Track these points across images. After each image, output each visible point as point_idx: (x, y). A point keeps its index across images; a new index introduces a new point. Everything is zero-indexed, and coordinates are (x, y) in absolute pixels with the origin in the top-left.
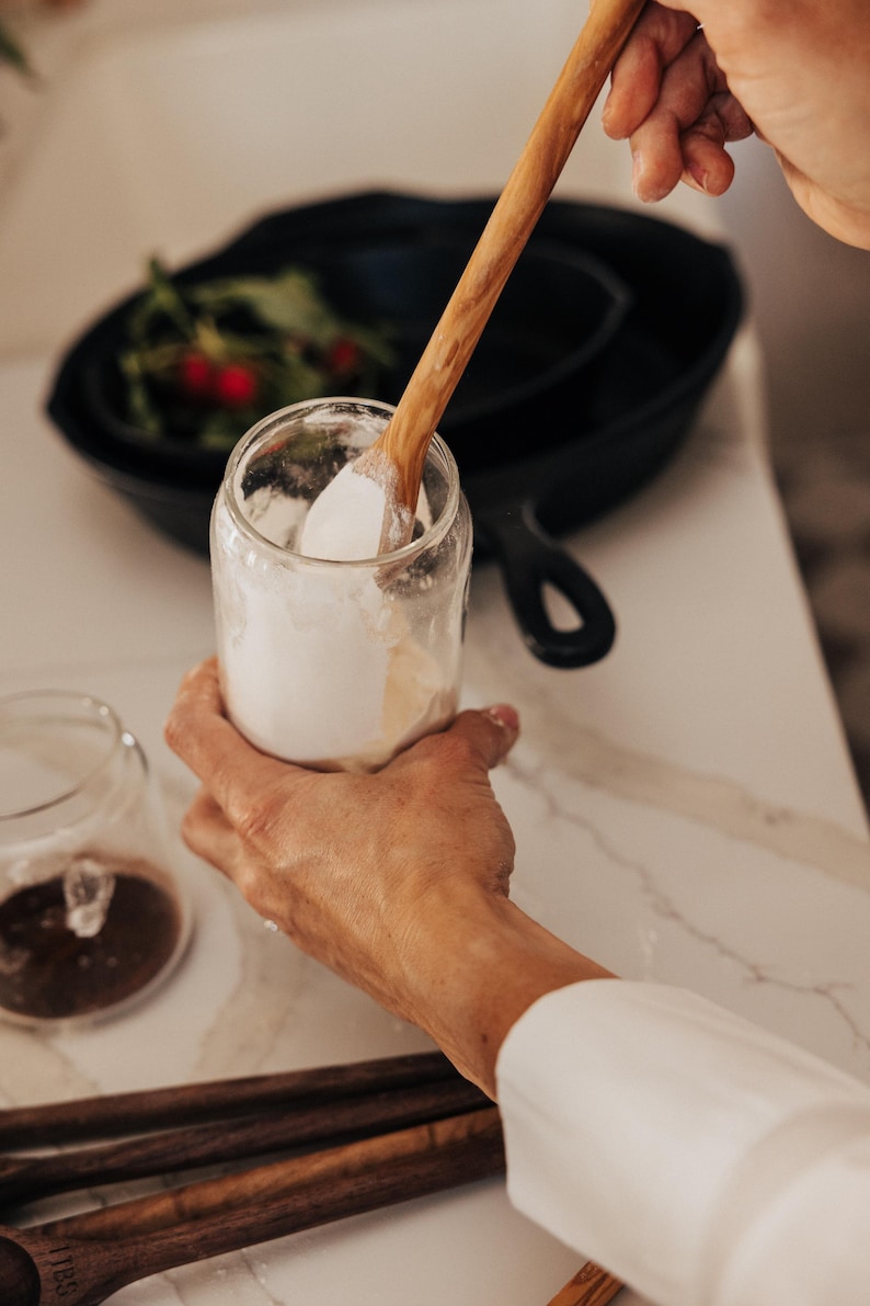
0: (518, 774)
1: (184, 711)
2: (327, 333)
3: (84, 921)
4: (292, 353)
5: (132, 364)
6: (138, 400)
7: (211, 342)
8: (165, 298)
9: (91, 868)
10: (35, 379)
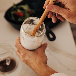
0: (47, 50)
1: (17, 43)
2: (29, 10)
3: (8, 64)
4: (26, 12)
5: (12, 13)
6: (12, 16)
7: (19, 11)
8: (15, 7)
9: (8, 59)
10: (3, 14)
